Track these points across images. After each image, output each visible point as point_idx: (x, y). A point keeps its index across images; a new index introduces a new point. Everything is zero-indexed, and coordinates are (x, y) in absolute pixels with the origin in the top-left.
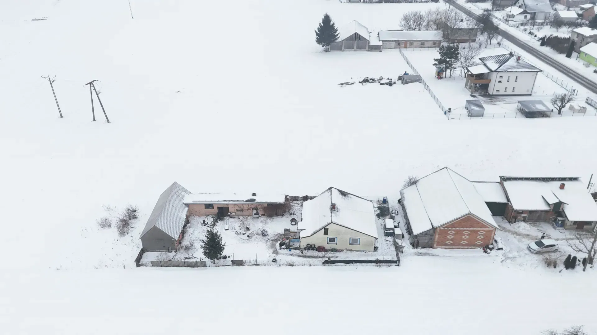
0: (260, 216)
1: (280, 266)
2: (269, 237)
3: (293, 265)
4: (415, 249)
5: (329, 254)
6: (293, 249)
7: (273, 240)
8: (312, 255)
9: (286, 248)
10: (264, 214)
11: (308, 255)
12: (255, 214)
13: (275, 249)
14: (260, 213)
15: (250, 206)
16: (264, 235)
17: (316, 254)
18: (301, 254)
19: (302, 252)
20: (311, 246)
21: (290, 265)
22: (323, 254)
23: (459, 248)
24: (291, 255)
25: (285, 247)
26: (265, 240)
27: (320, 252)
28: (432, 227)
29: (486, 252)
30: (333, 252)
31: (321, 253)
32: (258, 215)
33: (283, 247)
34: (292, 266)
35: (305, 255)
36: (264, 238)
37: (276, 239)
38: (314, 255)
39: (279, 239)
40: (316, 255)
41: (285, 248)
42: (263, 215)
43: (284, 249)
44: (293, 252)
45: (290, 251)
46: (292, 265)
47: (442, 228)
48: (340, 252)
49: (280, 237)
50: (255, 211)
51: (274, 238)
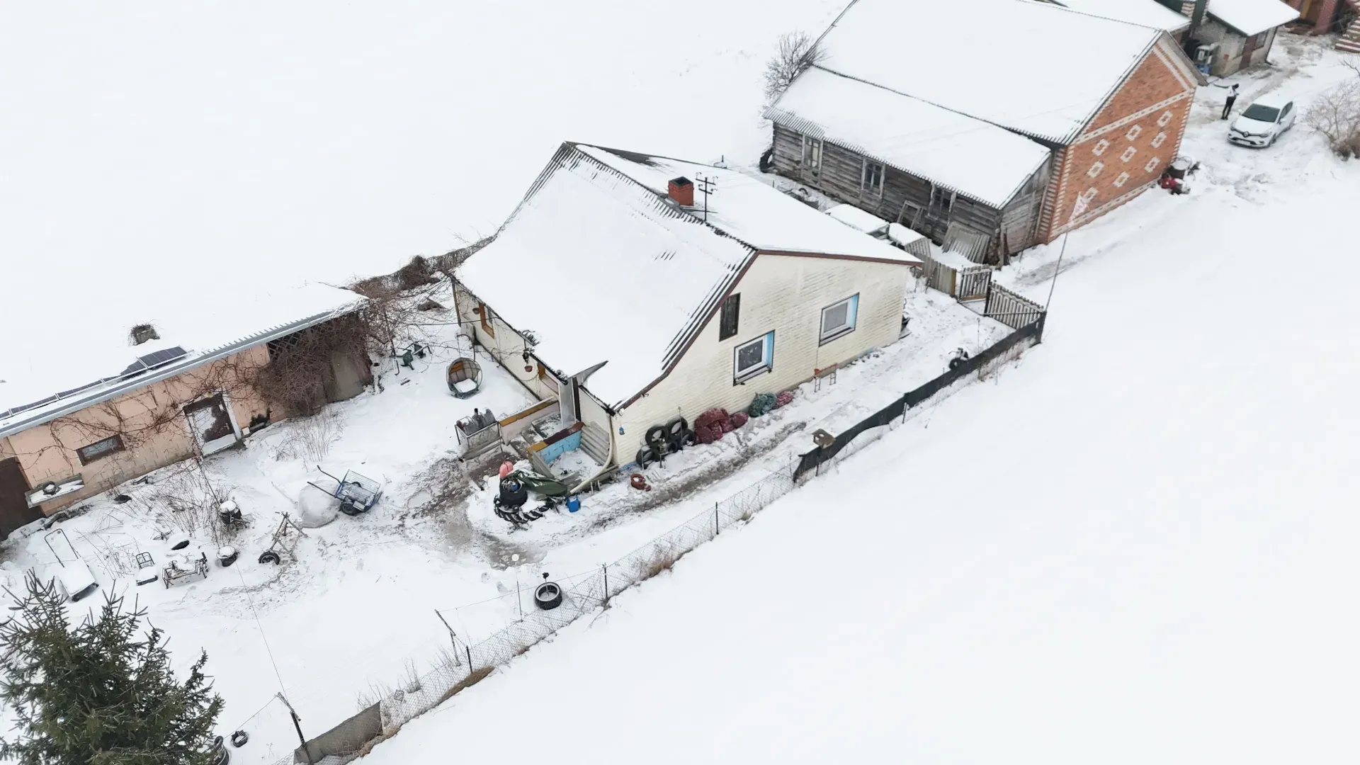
0: (246, 431)
1: (605, 603)
2: (400, 504)
3: (668, 566)
4: (1004, 268)
5: (756, 430)
6: (586, 490)
7: (430, 510)
8: (696, 473)
9: (550, 505)
10: (264, 413)
11: (679, 481)
12: (211, 435)
13: (490, 543)
14: (238, 416)
15: (164, 400)
16: (362, 507)
17: (705, 460)
18: (639, 496)
19: (640, 485)
20: (666, 430)
21: (655, 572)
22: (735, 442)
23: (1106, 212)
24: (602, 523)
25: (543, 503)
26: (382, 529)
27: (717, 443)
28: (1048, 150)
29: (1176, 190)
30: (766, 417)
31: (724, 446)
32: (232, 431)
33: (531, 504)
34: (665, 573)
35: (664, 486)
36: (369, 519)
37: (442, 497)
38: (705, 467)
39: (456, 484)
40: (713, 462)
41: (542, 509)
42: (259, 423)
43: (537, 515)
44: (593, 505)
45: (575, 507)
46: (661, 566)
47: (1082, 139)
48: (789, 400)
49: (456, 473)
50: (205, 420)
51: (425, 499)
